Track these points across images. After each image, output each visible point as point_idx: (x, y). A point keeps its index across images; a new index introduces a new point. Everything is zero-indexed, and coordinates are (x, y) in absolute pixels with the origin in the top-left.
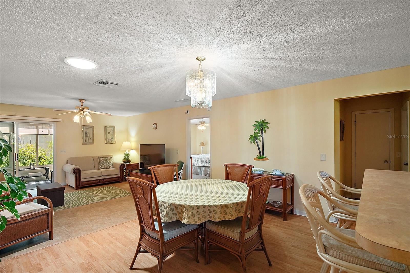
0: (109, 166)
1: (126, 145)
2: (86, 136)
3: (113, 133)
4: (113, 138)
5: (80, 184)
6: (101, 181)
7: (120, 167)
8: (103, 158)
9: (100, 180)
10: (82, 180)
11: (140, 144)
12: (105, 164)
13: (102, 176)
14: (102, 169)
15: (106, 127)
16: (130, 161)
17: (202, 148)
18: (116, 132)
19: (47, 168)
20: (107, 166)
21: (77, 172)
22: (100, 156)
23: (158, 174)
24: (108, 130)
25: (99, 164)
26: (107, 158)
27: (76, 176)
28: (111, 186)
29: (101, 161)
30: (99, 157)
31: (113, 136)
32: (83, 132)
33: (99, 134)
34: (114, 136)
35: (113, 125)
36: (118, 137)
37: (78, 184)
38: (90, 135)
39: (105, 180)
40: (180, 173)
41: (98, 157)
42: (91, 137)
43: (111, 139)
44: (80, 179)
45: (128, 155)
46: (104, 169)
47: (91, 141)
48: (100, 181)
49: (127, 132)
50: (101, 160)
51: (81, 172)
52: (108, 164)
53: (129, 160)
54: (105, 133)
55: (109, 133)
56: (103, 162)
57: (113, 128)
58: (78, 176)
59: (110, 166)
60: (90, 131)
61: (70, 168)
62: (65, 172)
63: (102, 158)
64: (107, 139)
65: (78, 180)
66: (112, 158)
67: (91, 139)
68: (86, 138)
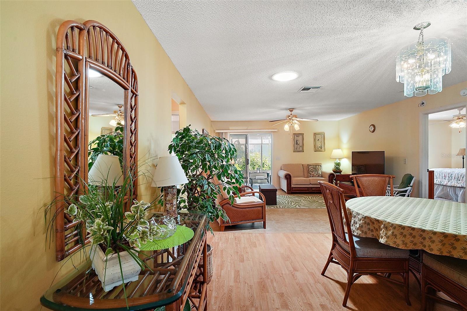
0: (318, 175)
1: (337, 152)
2: (297, 143)
3: (323, 140)
4: (323, 145)
5: (290, 189)
6: (310, 189)
7: (329, 177)
8: (312, 166)
9: (309, 188)
10: (292, 186)
11: (352, 152)
12: (314, 173)
13: (310, 184)
14: (311, 177)
15: (315, 134)
16: (342, 172)
17: (463, 158)
18: (325, 139)
19: (268, 172)
20: (316, 174)
21: (288, 177)
23: (363, 185)
24: (318, 137)
25: (308, 172)
26: (316, 166)
27: (287, 182)
28: (319, 196)
30: (308, 165)
31: (323, 143)
32: (294, 140)
33: (309, 141)
34: (324, 143)
35: (323, 131)
36: (328, 144)
37: (289, 189)
38: (300, 142)
39: (313, 189)
40: (407, 190)
42: (301, 144)
43: (320, 146)
44: (291, 185)
45: (338, 164)
46: (312, 177)
47: (301, 149)
48: (308, 189)
49: (338, 138)
50: (310, 168)
51: (292, 178)
52: (316, 172)
53: (339, 170)
54: (315, 140)
55: (318, 140)
56: (312, 170)
57: (323, 135)
58: (289, 181)
59: (319, 175)
61: (282, 173)
62: (280, 177)
63: (311, 165)
64: (317, 147)
65: (289, 186)
66: (321, 166)
67: (301, 147)
68: (297, 146)
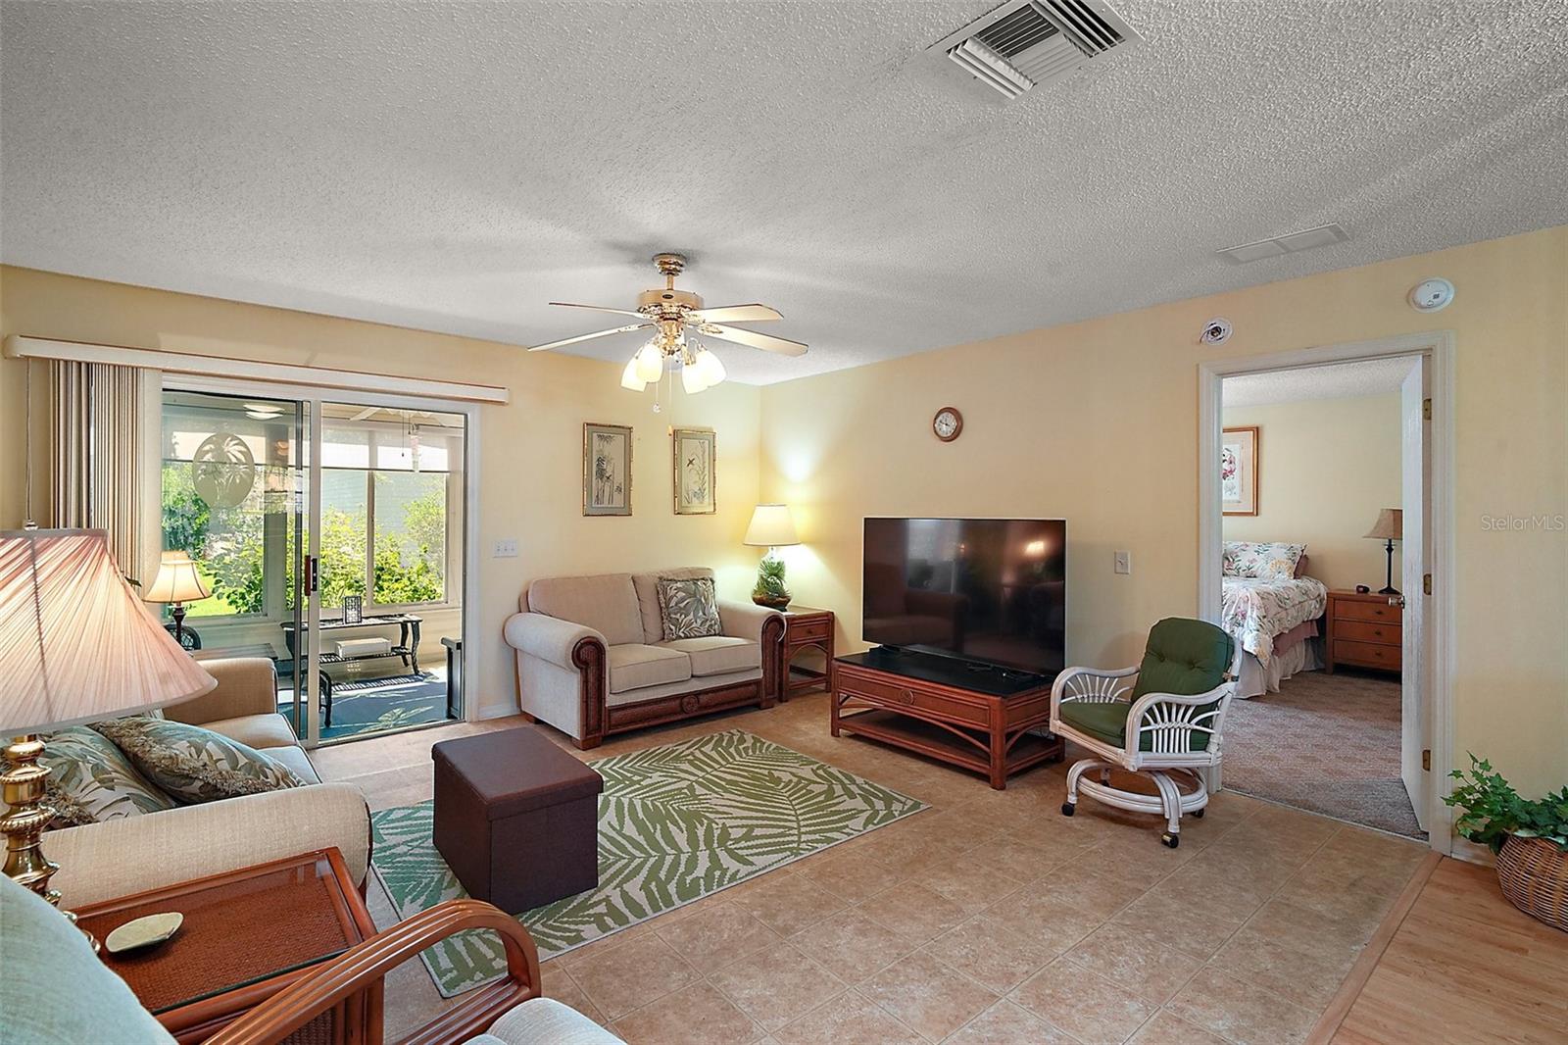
0: (708, 623)
1: (765, 521)
2: (601, 473)
3: (707, 464)
4: (706, 485)
5: (600, 720)
6: (689, 703)
7: (764, 633)
8: (679, 585)
9: (686, 700)
10: (611, 701)
11: (864, 519)
12: (691, 616)
13: (693, 676)
14: (681, 638)
15: (676, 434)
16: (789, 600)
18: (717, 457)
20: (699, 622)
21: (589, 657)
22: (665, 577)
24: (690, 448)
25: (664, 611)
26: (695, 582)
27: (585, 682)
29: (672, 597)
30: (660, 578)
31: (707, 478)
32: (587, 453)
33: (651, 464)
34: (712, 477)
35: (709, 426)
36: (732, 481)
37: (593, 719)
38: (613, 466)
39: (704, 699)
40: (1224, 697)
41: (657, 581)
42: (619, 479)
43: (697, 490)
44: (601, 696)
45: (776, 571)
46: (688, 637)
47: (618, 500)
48: (681, 704)
49: (764, 459)
50: (673, 591)
52: (701, 613)
53: (782, 594)
54: (676, 460)
55: (691, 462)
56: (682, 605)
57: (707, 437)
58: (591, 679)
59: (711, 626)
60: (614, 449)
62: (516, 650)
63: (676, 582)
64: (684, 494)
65: (592, 704)
66: (713, 582)
67: (619, 489)
68: (600, 484)
